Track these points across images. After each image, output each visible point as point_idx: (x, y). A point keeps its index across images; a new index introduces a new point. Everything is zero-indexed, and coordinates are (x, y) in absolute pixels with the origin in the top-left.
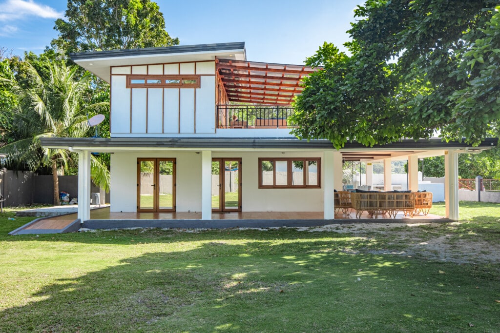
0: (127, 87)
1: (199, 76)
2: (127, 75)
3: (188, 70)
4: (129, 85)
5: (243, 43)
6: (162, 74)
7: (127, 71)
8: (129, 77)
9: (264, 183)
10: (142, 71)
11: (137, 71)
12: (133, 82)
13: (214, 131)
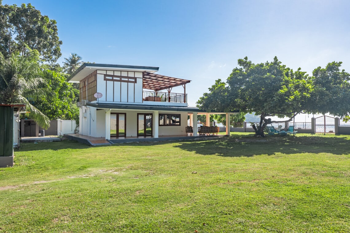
0: (104, 80)
1: (136, 78)
2: (104, 75)
3: (131, 75)
4: (105, 79)
5: (159, 68)
6: (120, 75)
7: (104, 72)
8: (105, 75)
9: (160, 124)
10: (111, 73)
11: (109, 73)
12: (107, 78)
13: (142, 102)
